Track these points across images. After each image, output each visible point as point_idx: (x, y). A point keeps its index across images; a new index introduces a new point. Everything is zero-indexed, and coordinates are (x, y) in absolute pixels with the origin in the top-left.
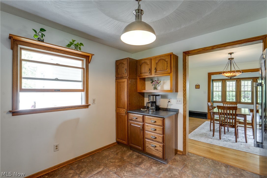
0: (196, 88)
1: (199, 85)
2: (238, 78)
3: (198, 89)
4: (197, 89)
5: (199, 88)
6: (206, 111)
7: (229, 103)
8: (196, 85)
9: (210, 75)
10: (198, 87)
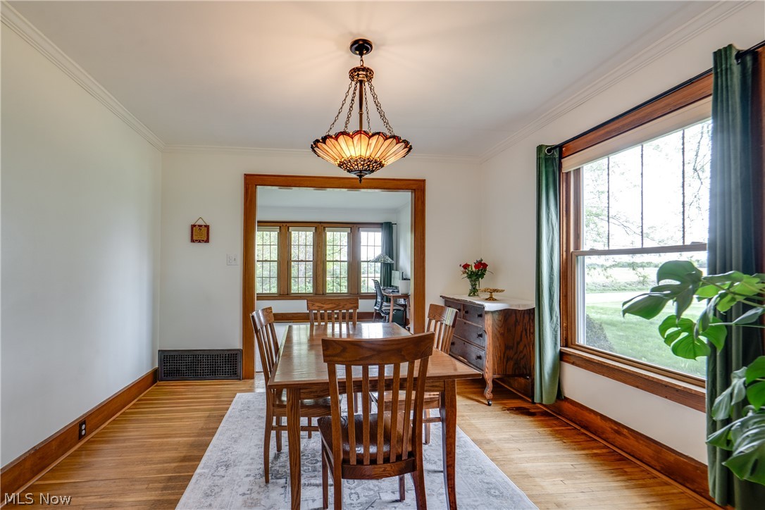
0: (193, 241)
1: (207, 227)
2: (320, 223)
3: (203, 245)
4: (196, 244)
5: (207, 241)
6: (234, 341)
7: (330, 306)
8: (193, 226)
9: (252, 182)
10: (200, 233)
